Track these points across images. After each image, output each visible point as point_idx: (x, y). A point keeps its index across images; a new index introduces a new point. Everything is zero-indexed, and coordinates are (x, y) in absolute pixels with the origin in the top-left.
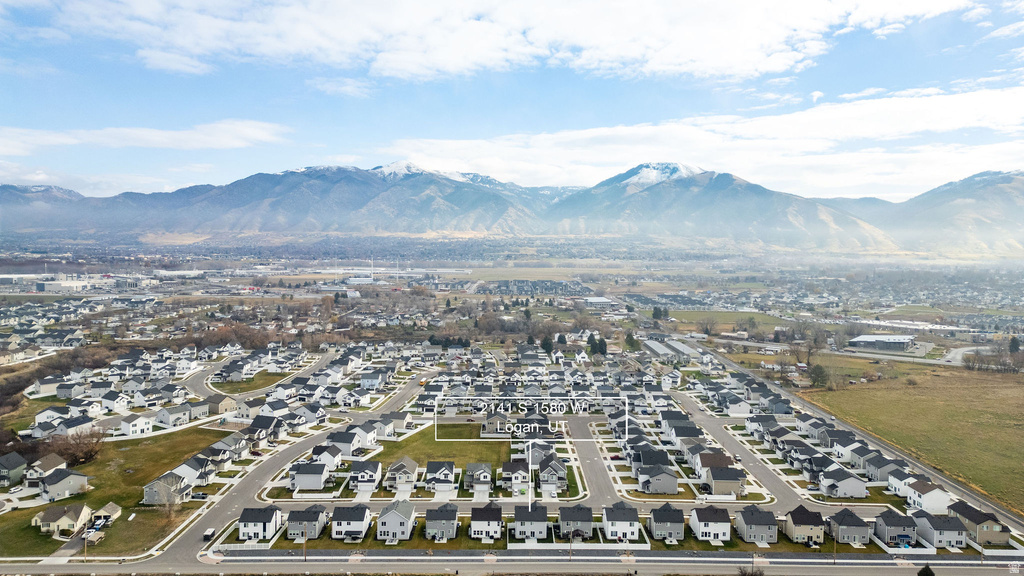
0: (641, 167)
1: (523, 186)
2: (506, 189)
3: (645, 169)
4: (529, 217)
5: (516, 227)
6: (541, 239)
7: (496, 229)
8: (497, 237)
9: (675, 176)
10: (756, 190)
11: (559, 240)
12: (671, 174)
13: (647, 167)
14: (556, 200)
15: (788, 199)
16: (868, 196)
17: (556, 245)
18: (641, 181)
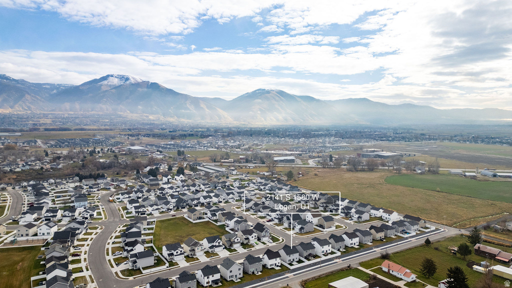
0: (108, 76)
1: (31, 82)
2: (18, 83)
3: (111, 77)
4: (41, 101)
5: (32, 107)
6: (52, 114)
7: (17, 107)
8: (19, 112)
9: (128, 82)
10: (170, 92)
11: (64, 115)
12: (126, 81)
13: (112, 76)
14: (55, 91)
15: (186, 97)
16: (217, 97)
17: (64, 118)
18: (109, 83)
